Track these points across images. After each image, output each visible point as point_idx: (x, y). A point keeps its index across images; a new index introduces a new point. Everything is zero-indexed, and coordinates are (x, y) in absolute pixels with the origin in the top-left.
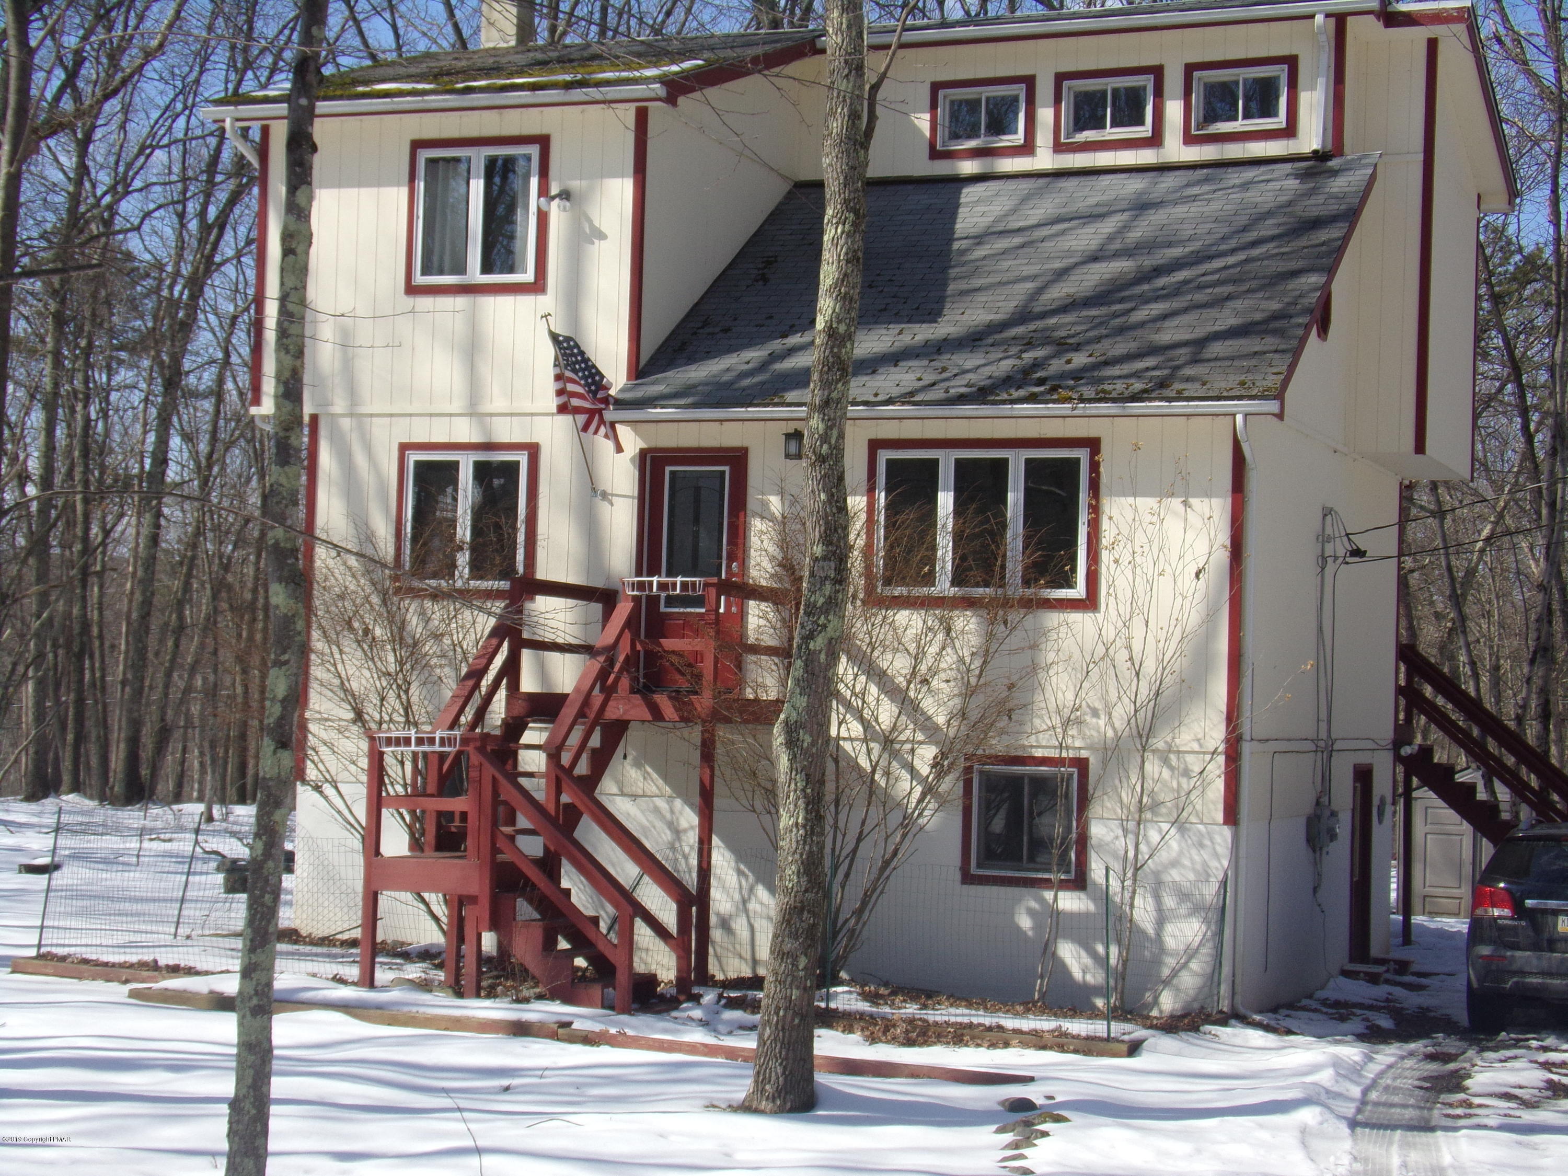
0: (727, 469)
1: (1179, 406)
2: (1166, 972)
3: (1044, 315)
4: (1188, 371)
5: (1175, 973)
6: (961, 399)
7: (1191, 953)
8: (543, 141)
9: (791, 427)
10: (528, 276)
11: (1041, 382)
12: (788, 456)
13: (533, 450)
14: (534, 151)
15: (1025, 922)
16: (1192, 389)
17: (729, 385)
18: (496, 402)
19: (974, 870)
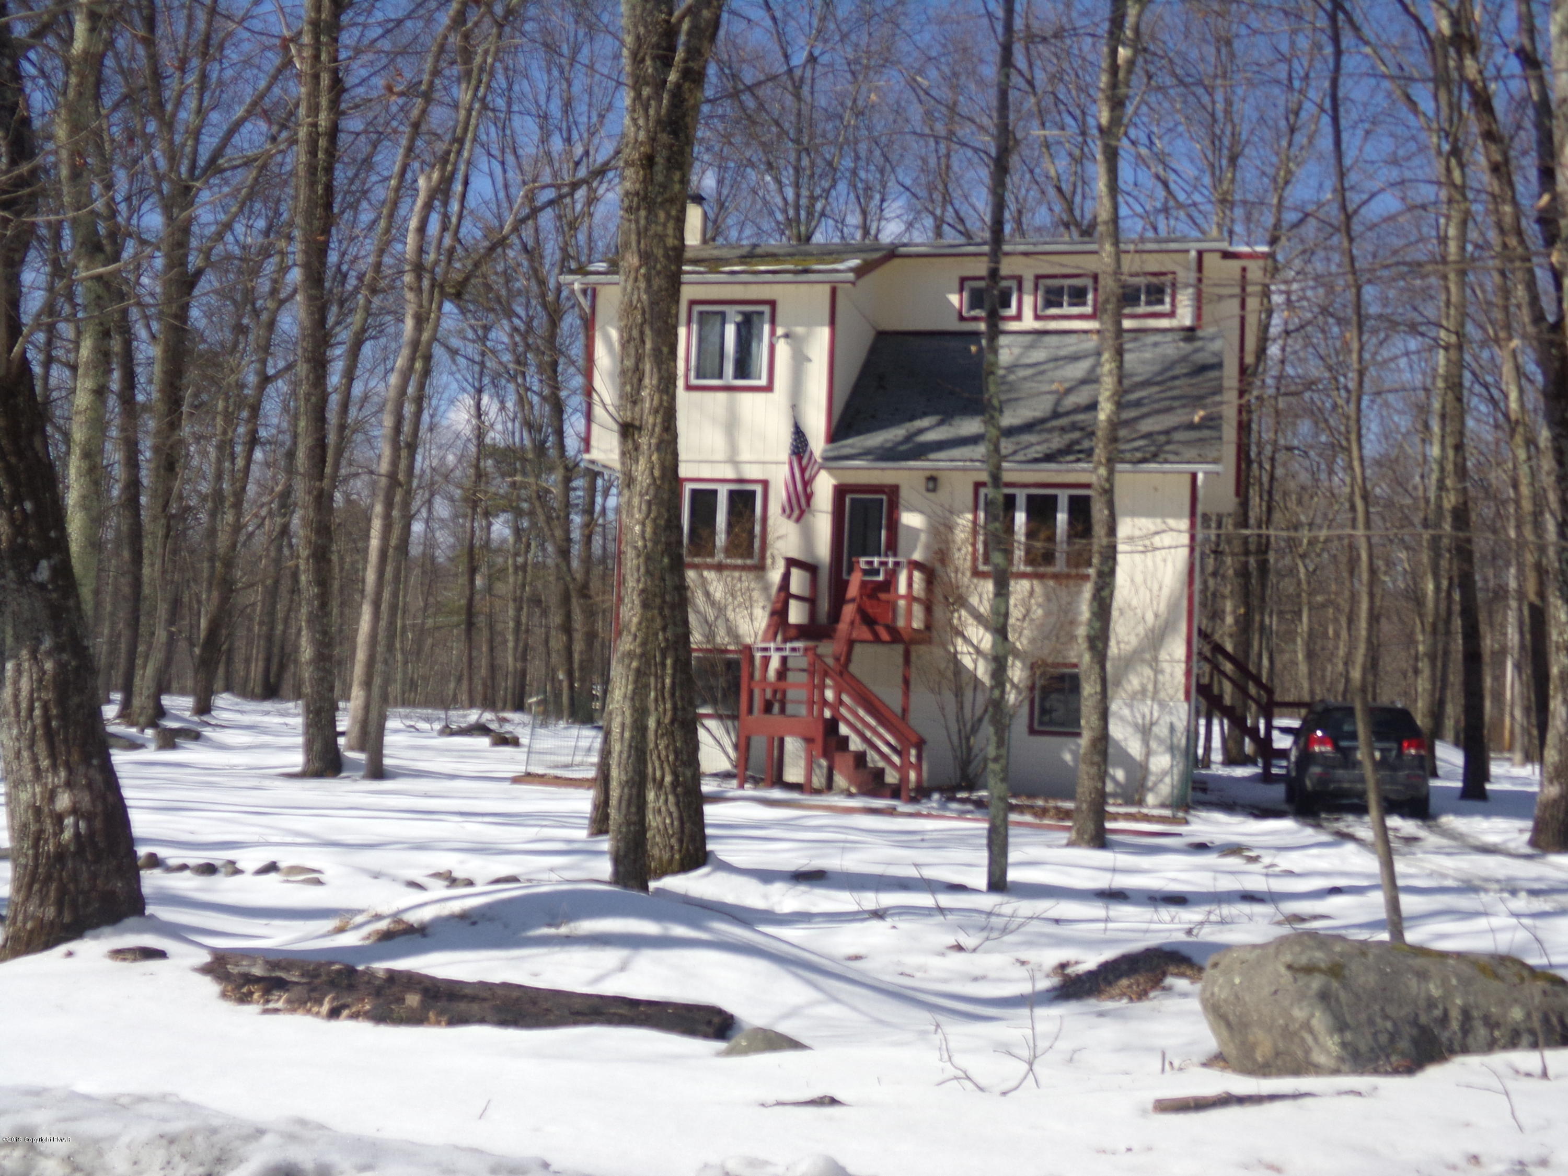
0: (884, 497)
1: (1167, 466)
2: (1150, 784)
3: (1068, 413)
4: (1168, 448)
5: (1155, 784)
6: (1036, 460)
7: (1165, 773)
8: (772, 304)
9: (928, 473)
10: (763, 382)
11: (1080, 452)
12: (928, 490)
13: (765, 484)
14: (766, 309)
15: (1068, 757)
16: (1171, 457)
17: (891, 449)
18: (745, 456)
19: (1036, 727)
